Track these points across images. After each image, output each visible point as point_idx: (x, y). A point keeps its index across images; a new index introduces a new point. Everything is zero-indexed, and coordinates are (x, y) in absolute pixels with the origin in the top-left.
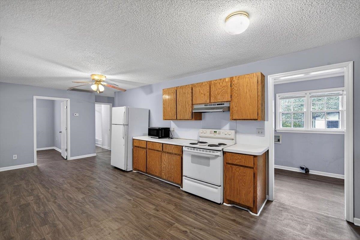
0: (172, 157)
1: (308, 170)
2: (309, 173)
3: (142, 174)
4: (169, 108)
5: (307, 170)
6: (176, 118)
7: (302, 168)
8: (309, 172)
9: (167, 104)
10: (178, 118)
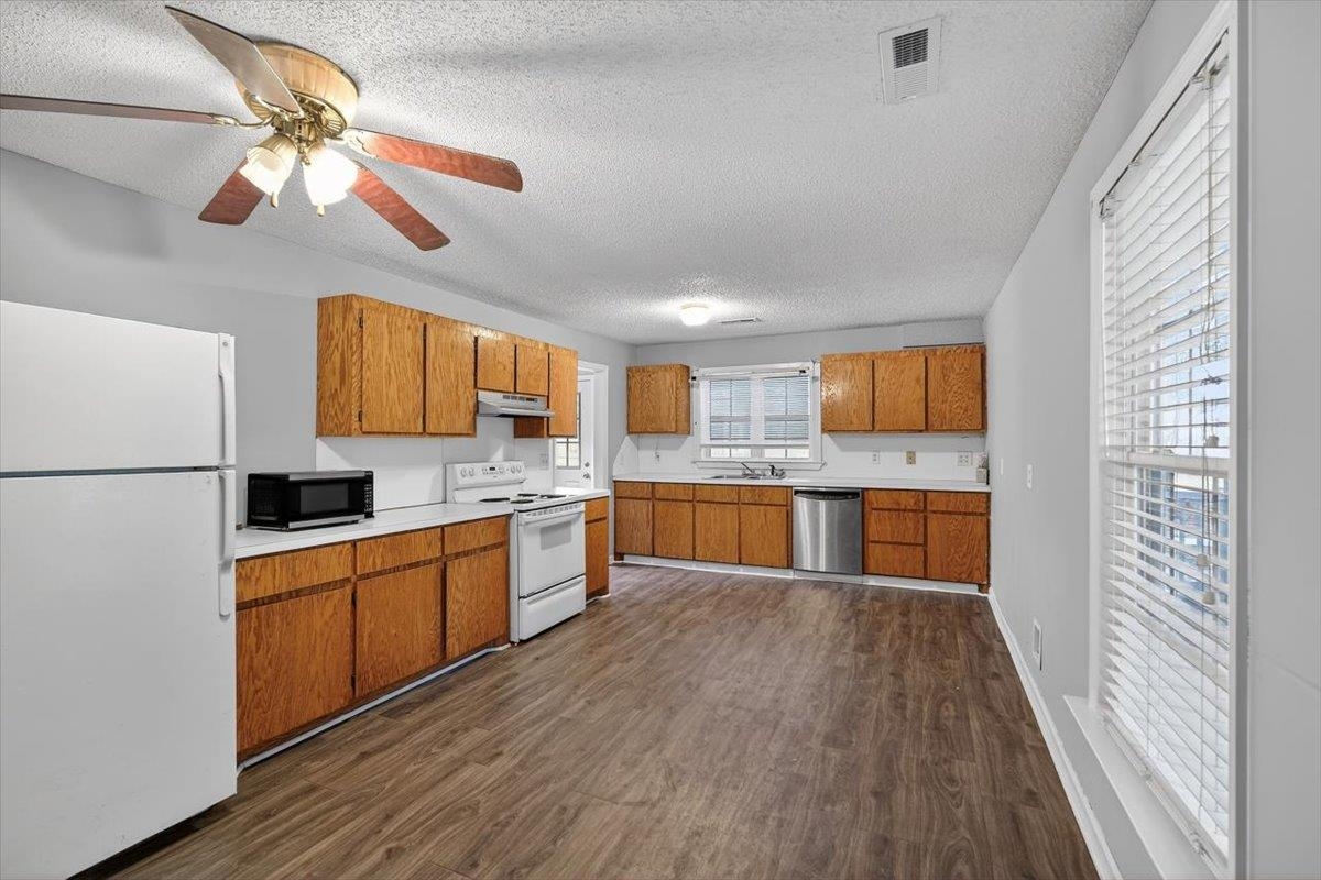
0: (482, 562)
3: (312, 737)
4: (394, 386)
6: (420, 430)
9: (385, 368)
10: (430, 429)
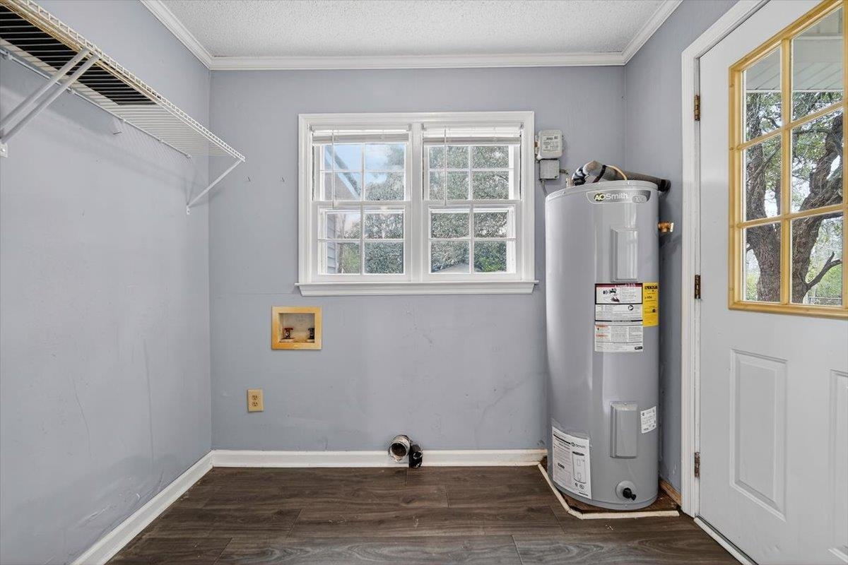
1: (419, 454)
2: (424, 464)
5: (415, 456)
7: (398, 449)
8: (420, 460)
